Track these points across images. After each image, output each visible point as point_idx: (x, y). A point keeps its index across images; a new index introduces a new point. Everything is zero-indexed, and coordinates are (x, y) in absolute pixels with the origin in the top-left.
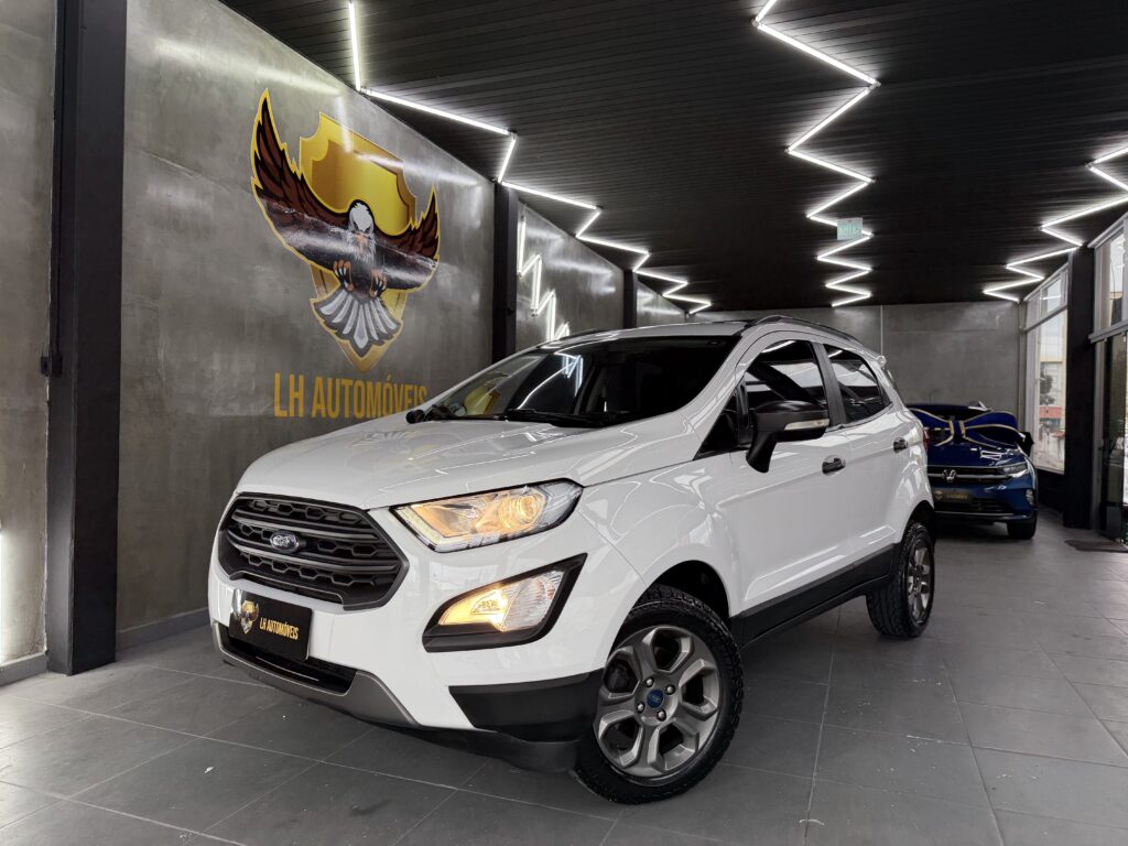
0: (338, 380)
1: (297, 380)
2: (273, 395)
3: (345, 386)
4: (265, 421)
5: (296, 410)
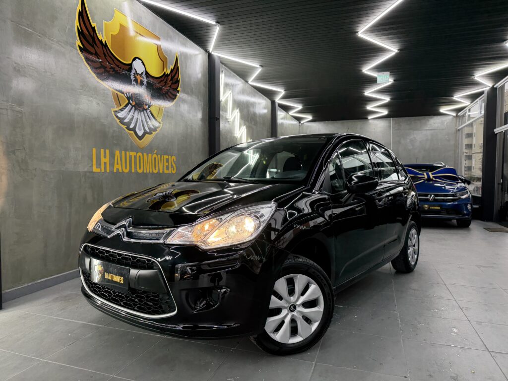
0: (128, 153)
1: (105, 152)
2: (92, 160)
3: (131, 156)
4: (88, 174)
5: (105, 168)
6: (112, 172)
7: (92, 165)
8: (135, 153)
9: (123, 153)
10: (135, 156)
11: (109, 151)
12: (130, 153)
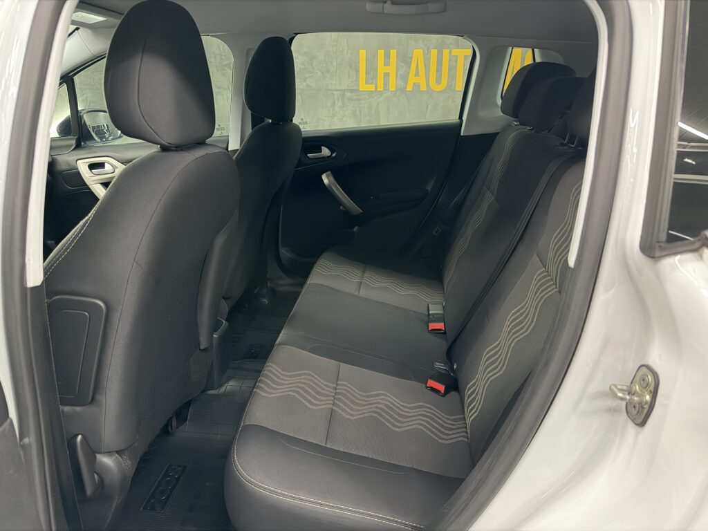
1: (387, 56)
2: (357, 71)
4: (348, 94)
5: (386, 84)
6: (403, 90)
7: (358, 79)
11: (398, 53)
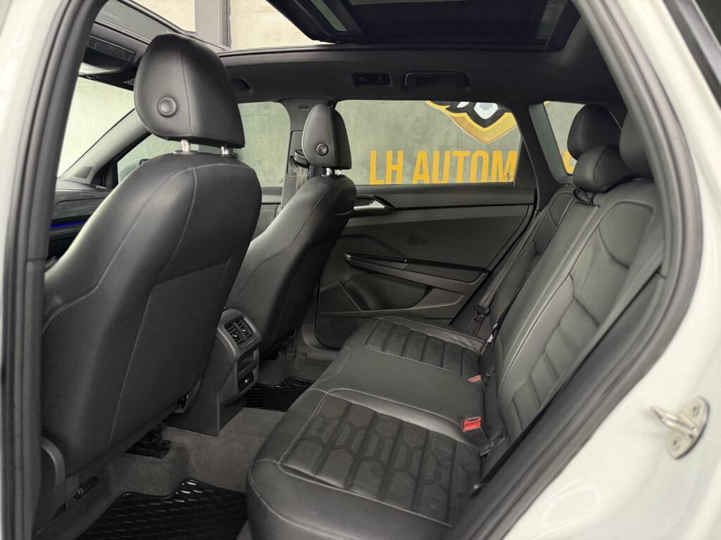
0: (447, 153)
1: (395, 156)
2: (369, 168)
3: (457, 158)
8: (469, 152)
9: (436, 154)
10: (465, 158)
11: (404, 154)
12: (455, 153)
